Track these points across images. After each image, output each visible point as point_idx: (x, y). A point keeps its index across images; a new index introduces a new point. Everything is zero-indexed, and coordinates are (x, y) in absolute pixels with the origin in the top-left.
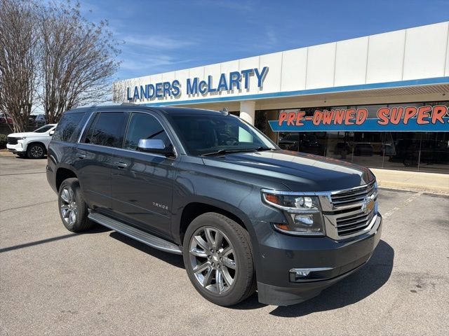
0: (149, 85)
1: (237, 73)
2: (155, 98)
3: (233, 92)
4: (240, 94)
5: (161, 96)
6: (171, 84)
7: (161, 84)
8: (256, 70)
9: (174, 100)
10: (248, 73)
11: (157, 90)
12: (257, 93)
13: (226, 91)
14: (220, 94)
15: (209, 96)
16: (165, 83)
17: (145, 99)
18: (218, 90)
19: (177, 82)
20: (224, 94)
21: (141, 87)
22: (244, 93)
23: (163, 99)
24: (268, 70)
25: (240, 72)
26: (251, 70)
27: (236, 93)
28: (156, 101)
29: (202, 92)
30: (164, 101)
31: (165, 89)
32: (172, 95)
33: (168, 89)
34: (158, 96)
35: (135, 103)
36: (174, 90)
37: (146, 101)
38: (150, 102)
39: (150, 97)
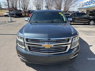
0: (87, 2)
7: (90, 1)
9: (93, 5)
11: (89, 3)
21: (85, 2)
28: (88, 6)
30: (91, 6)
31: (91, 2)
33: (92, 2)
34: (89, 5)
35: (84, 7)
36: (93, 2)
37: (86, 6)
38: (87, 6)
39: (87, 5)
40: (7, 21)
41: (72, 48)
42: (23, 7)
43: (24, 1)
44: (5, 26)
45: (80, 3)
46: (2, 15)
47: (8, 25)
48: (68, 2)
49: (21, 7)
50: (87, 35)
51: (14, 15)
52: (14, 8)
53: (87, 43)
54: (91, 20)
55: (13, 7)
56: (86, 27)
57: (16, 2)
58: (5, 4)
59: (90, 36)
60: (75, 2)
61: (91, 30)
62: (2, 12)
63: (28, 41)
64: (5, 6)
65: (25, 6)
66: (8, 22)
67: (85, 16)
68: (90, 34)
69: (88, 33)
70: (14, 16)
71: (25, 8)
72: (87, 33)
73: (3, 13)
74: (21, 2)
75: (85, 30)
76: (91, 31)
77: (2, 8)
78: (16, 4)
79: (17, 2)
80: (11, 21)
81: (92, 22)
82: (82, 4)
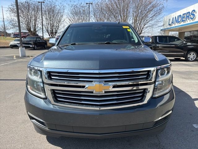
0: (179, 16)
2: (181, 22)
5: (184, 21)
6: (191, 12)
7: (185, 14)
9: (192, 21)
11: (183, 17)
16: (187, 13)
17: (177, 24)
19: (194, 11)
21: (176, 17)
23: (185, 22)
31: (187, 16)
32: (190, 19)
33: (188, 16)
34: (183, 21)
35: (172, 26)
36: (192, 16)
37: (177, 25)
38: (179, 25)
39: (179, 22)
40: (15, 57)
41: (157, 96)
42: (49, 29)
43: (51, 18)
44: (10, 64)
45: (165, 20)
46: (6, 46)
47: (16, 63)
48: (141, 18)
49: (44, 29)
50: (185, 78)
51: (30, 44)
52: (31, 32)
53: (188, 93)
54: (190, 50)
55: (29, 30)
56: (181, 64)
57: (36, 20)
58: (13, 22)
59: (192, 80)
60: (154, 17)
61: (192, 70)
62: (7, 39)
63: (52, 77)
64: (12, 27)
65: (53, 26)
66: (18, 57)
67: (177, 43)
68: (191, 77)
69: (187, 75)
70: (31, 46)
71: (53, 30)
72: (183, 76)
73: (8, 41)
74: (46, 19)
75: (179, 70)
76: (191, 72)
77: (6, 33)
78: (35, 23)
79: (38, 20)
80: (24, 56)
81: (192, 56)
82: (168, 20)
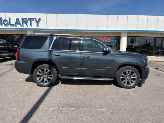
1: (26, 19)
3: (23, 26)
4: (27, 28)
8: (35, 19)
10: (31, 20)
12: (36, 28)
13: (19, 26)
14: (16, 26)
15: (9, 27)
18: (15, 24)
20: (19, 27)
22: (29, 27)
24: (41, 20)
25: (27, 19)
26: (33, 19)
27: (25, 26)
29: (5, 25)
